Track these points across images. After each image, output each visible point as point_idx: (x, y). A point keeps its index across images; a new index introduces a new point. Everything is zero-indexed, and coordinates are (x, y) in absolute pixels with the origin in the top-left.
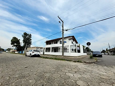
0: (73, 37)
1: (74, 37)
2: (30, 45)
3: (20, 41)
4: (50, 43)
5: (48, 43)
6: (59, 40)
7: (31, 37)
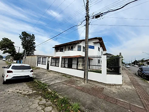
0: (100, 39)
1: (102, 40)
2: (32, 52)
3: (14, 44)
4: (61, 49)
5: (58, 48)
6: (77, 43)
7: (35, 39)
